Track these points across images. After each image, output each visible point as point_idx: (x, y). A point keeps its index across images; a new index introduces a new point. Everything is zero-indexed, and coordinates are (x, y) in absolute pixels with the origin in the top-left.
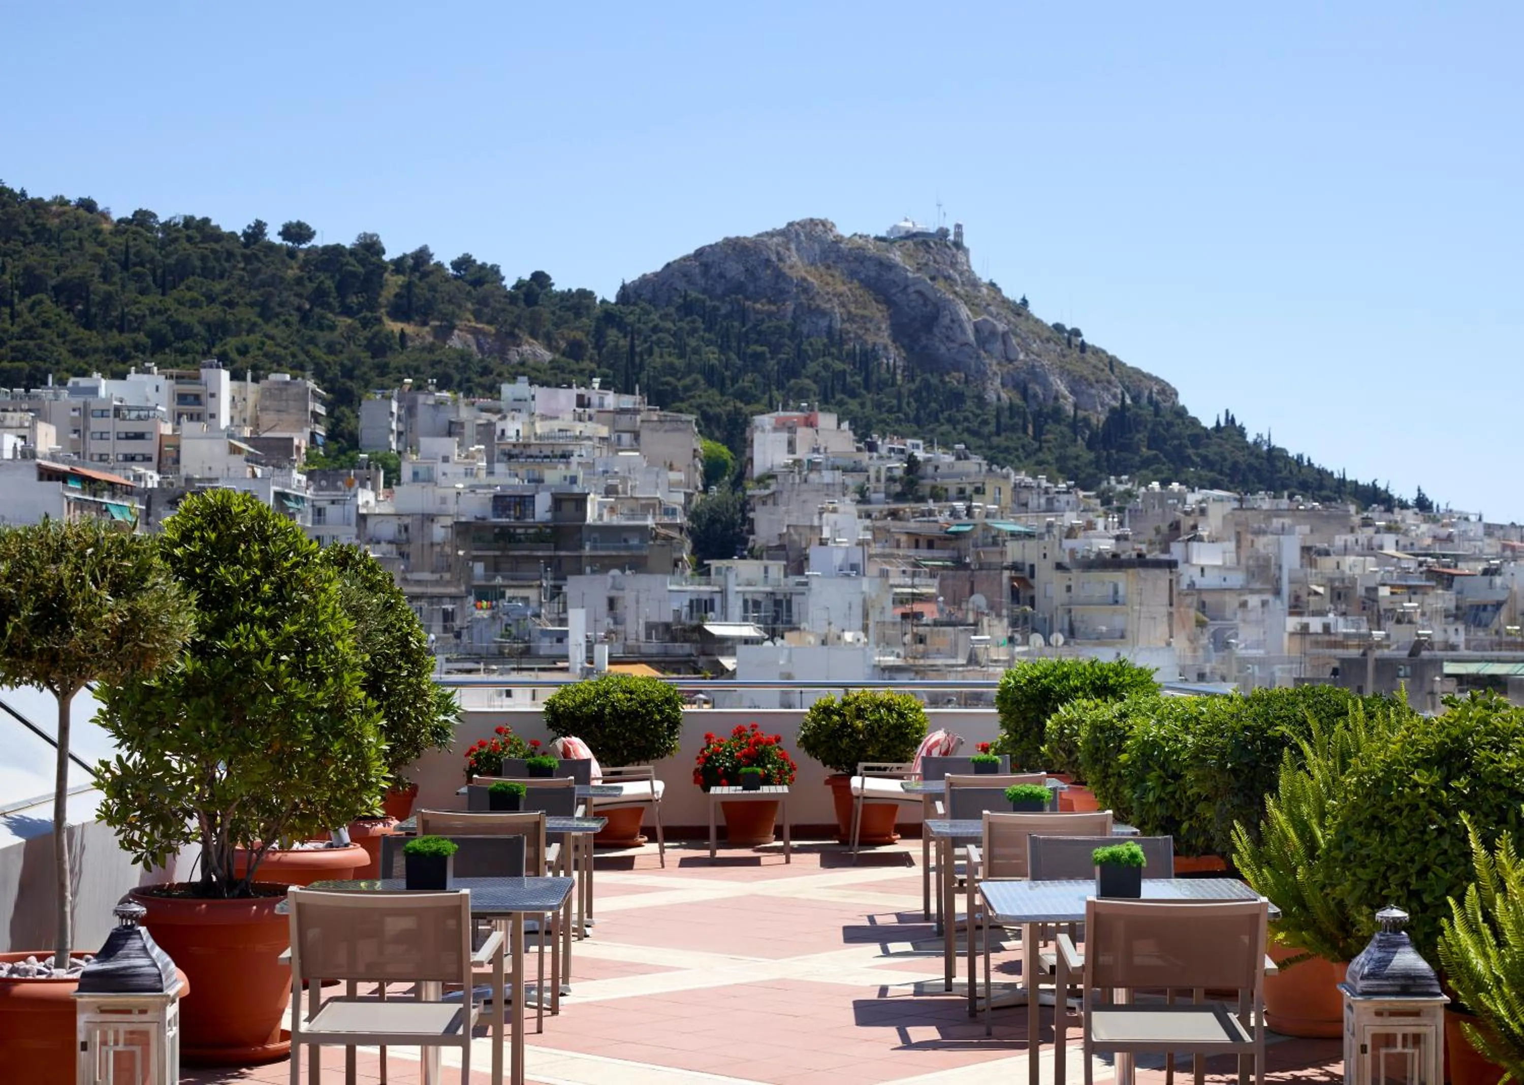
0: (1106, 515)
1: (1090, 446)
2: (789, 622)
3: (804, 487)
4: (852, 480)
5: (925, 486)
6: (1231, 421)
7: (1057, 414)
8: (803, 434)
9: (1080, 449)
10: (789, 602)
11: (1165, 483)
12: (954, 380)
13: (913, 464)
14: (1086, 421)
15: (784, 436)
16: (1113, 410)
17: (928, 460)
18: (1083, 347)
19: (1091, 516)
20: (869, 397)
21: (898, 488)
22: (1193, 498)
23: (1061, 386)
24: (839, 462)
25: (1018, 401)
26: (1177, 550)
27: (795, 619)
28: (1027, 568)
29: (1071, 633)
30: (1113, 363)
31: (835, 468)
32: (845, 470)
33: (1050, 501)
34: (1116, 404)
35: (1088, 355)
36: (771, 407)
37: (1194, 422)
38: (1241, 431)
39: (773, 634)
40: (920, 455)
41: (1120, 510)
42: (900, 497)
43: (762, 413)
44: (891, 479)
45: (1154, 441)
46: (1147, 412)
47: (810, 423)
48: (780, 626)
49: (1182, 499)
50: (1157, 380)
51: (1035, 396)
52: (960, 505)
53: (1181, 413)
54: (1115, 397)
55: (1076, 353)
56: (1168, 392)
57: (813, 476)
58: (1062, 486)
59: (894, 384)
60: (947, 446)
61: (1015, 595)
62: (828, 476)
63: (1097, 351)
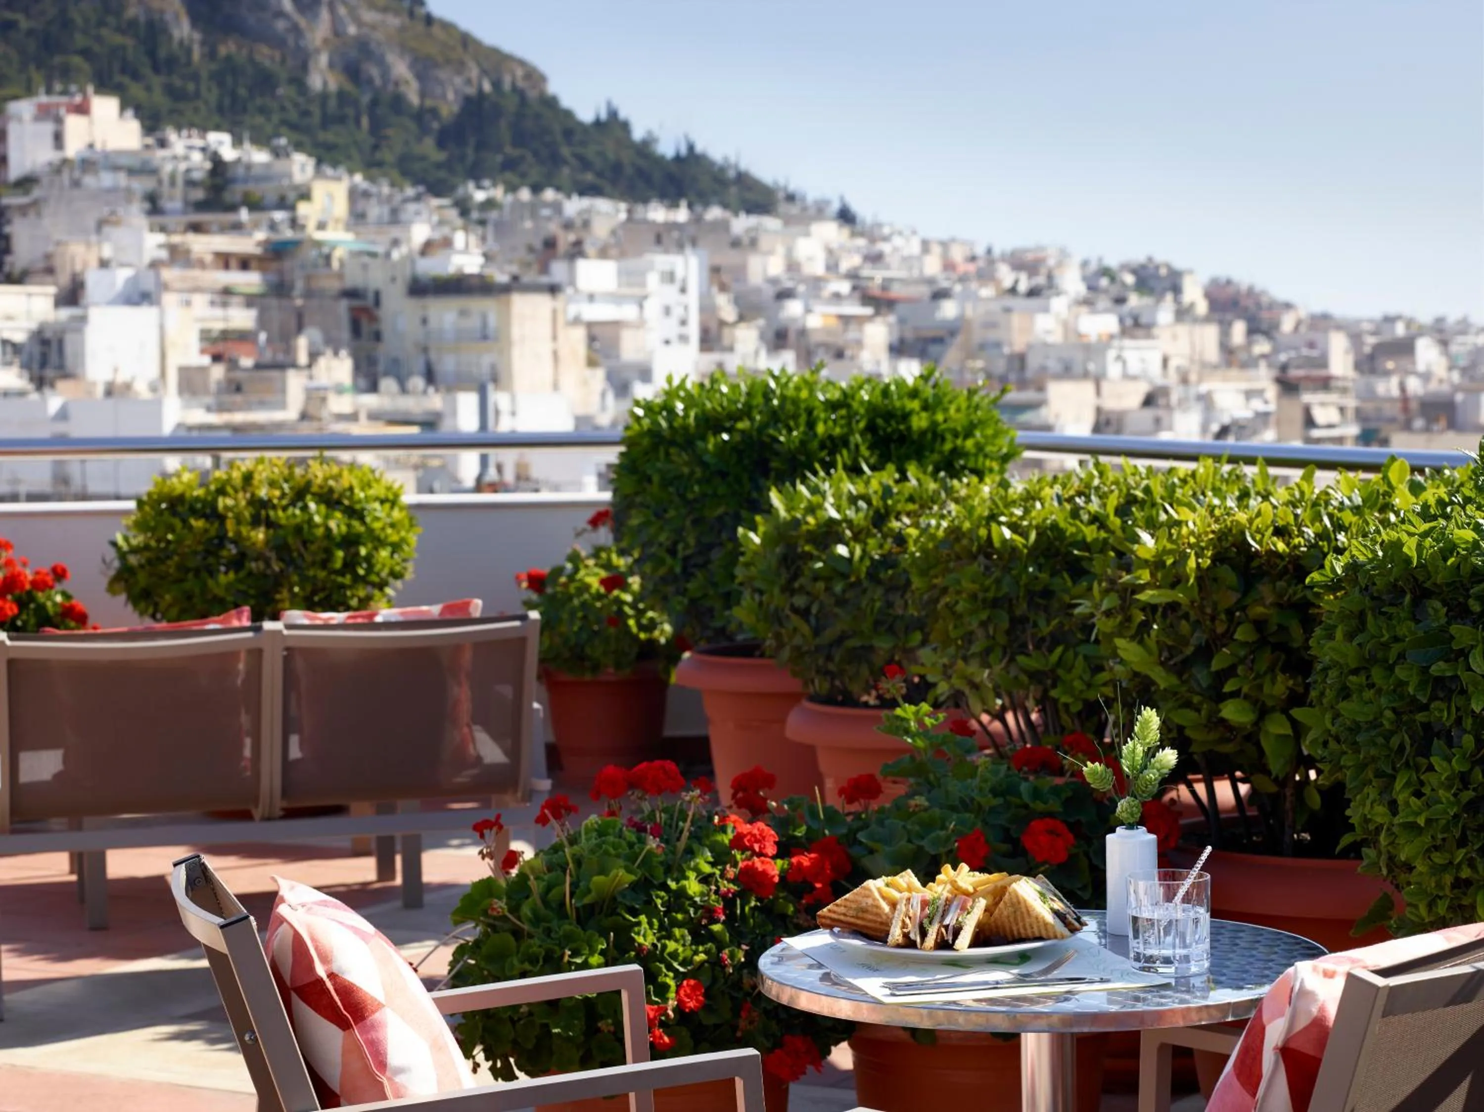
0: (466, 229)
1: (441, 144)
2: (61, 366)
3: (76, 193)
4: (141, 185)
5: (234, 193)
6: (613, 114)
7: (398, 103)
8: (74, 124)
9: (428, 147)
10: (61, 343)
11: (536, 189)
12: (265, 55)
13: (218, 165)
14: (434, 112)
15: (48, 128)
16: (468, 100)
17: (238, 161)
18: (429, 20)
19: (446, 230)
20: (157, 81)
21: (199, 194)
22: (574, 206)
23: (400, 68)
24: (124, 161)
25: (349, 87)
26: (558, 270)
27: (69, 361)
28: (371, 297)
29: (430, 377)
30: (466, 40)
31: (116, 168)
32: (132, 172)
33: (394, 212)
34: (471, 91)
35: (436, 30)
36: (29, 91)
37: (568, 114)
38: (625, 126)
39: (40, 383)
40: (228, 153)
41: (482, 223)
42: (201, 206)
43: (16, 98)
44: (191, 183)
45: (520, 138)
46: (511, 104)
47: (83, 109)
48: (49, 373)
49: (557, 208)
50: (522, 63)
51: (370, 81)
52: (279, 216)
53: (551, 103)
54: (469, 82)
55: (420, 27)
56: (535, 77)
57: (89, 181)
58: (410, 191)
59: (189, 63)
60: (261, 140)
61: (356, 330)
62: (107, 179)
63: (448, 27)
